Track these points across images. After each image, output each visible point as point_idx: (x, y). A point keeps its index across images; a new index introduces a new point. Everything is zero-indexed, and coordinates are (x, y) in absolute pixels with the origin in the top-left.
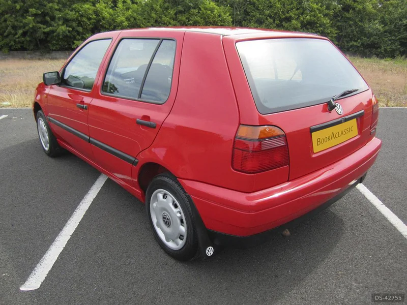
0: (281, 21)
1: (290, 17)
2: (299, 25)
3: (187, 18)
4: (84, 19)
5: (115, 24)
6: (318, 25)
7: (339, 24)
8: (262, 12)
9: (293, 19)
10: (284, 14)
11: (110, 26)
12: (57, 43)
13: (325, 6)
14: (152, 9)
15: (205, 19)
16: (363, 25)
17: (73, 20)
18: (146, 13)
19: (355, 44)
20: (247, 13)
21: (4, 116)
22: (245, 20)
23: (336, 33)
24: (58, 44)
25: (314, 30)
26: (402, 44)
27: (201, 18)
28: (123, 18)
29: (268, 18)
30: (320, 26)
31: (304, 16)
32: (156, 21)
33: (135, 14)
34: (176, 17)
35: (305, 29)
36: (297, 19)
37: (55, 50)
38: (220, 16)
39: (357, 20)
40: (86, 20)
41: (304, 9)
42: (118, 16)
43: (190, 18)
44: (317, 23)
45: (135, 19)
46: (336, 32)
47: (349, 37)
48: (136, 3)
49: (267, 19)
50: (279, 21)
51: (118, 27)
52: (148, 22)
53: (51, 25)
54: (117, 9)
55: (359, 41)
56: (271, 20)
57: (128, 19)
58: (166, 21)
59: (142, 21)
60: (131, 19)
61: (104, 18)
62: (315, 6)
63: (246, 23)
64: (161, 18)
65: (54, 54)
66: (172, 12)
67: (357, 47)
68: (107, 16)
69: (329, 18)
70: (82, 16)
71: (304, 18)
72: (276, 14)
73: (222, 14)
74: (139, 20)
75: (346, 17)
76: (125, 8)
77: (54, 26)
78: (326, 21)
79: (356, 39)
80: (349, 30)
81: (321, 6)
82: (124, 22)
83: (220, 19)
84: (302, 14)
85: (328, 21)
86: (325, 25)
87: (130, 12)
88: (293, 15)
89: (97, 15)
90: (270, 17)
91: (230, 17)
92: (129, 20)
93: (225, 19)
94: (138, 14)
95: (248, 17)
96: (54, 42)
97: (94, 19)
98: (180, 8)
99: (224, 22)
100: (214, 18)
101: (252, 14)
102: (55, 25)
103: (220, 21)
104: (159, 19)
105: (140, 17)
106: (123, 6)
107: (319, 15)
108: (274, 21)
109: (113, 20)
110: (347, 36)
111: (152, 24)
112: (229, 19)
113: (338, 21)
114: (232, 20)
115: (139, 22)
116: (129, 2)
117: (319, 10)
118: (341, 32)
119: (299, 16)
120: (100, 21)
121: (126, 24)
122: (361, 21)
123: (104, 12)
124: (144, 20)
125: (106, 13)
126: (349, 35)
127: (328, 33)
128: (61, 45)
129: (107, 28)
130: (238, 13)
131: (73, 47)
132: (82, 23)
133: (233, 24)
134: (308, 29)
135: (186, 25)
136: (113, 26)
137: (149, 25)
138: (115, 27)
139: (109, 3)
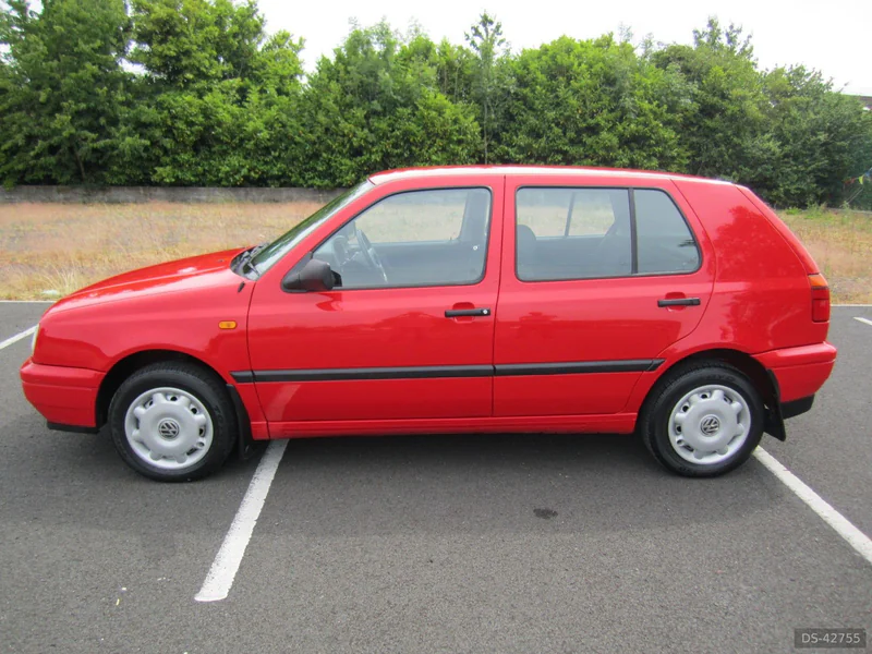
0: (579, 132)
1: (598, 125)
2: (615, 140)
3: (389, 125)
4: (180, 125)
5: (242, 135)
6: (652, 142)
7: (694, 139)
8: (539, 114)
9: (603, 130)
10: (585, 121)
11: (233, 137)
12: (120, 170)
13: (665, 107)
14: (319, 106)
15: (425, 127)
16: (740, 141)
17: (157, 126)
18: (306, 114)
20: (510, 117)
22: (507, 131)
23: (688, 158)
24: (122, 173)
25: (645, 151)
26: (820, 181)
27: (418, 126)
28: (259, 124)
29: (553, 125)
30: (657, 144)
31: (625, 124)
32: (327, 130)
33: (284, 117)
34: (368, 123)
35: (627, 150)
36: (610, 130)
37: (116, 185)
38: (455, 121)
39: (730, 133)
40: (184, 127)
41: (624, 111)
42: (249, 119)
44: (650, 138)
45: (284, 126)
46: (689, 154)
48: (287, 94)
49: (550, 128)
50: (576, 133)
51: (249, 140)
52: (311, 132)
53: (109, 136)
54: (246, 104)
55: (734, 173)
56: (557, 130)
57: (269, 125)
58: (346, 131)
59: (297, 129)
60: (275, 126)
61: (220, 124)
62: (646, 105)
63: (508, 135)
64: (337, 124)
65: (115, 193)
66: (360, 113)
69: (674, 129)
70: (174, 117)
71: (624, 129)
72: (568, 119)
73: (461, 117)
74: (291, 127)
75: (708, 127)
76: (263, 102)
77: (114, 137)
78: (668, 134)
79: (728, 170)
80: (714, 152)
81: (658, 106)
82: (261, 131)
83: (457, 127)
84: (621, 120)
85: (673, 134)
86: (666, 141)
87: (273, 112)
88: (603, 123)
89: (207, 117)
90: (557, 125)
91: (476, 124)
92: (272, 127)
93: (466, 128)
94: (290, 115)
95: (512, 125)
97: (201, 124)
98: (376, 105)
99: (465, 134)
100: (443, 125)
101: (520, 118)
102: (117, 135)
103: (457, 131)
104: (333, 126)
105: (293, 122)
106: (261, 99)
107: (654, 123)
108: (565, 133)
109: (239, 126)
110: (712, 164)
111: (318, 138)
112: (475, 128)
113: (693, 134)
114: (479, 129)
115: (291, 132)
116: (271, 90)
117: (655, 113)
118: (699, 155)
119: (615, 125)
120: (212, 127)
121: (264, 135)
122: (737, 134)
123: (221, 110)
124: (301, 128)
125: (227, 116)
126: (715, 162)
127: (673, 158)
128: (129, 176)
129: (227, 143)
130: (493, 116)
131: (154, 178)
132: (175, 131)
133: (483, 137)
134: (632, 150)
135: (388, 139)
136: (238, 140)
137: (313, 137)
138: (242, 141)
139: (232, 92)
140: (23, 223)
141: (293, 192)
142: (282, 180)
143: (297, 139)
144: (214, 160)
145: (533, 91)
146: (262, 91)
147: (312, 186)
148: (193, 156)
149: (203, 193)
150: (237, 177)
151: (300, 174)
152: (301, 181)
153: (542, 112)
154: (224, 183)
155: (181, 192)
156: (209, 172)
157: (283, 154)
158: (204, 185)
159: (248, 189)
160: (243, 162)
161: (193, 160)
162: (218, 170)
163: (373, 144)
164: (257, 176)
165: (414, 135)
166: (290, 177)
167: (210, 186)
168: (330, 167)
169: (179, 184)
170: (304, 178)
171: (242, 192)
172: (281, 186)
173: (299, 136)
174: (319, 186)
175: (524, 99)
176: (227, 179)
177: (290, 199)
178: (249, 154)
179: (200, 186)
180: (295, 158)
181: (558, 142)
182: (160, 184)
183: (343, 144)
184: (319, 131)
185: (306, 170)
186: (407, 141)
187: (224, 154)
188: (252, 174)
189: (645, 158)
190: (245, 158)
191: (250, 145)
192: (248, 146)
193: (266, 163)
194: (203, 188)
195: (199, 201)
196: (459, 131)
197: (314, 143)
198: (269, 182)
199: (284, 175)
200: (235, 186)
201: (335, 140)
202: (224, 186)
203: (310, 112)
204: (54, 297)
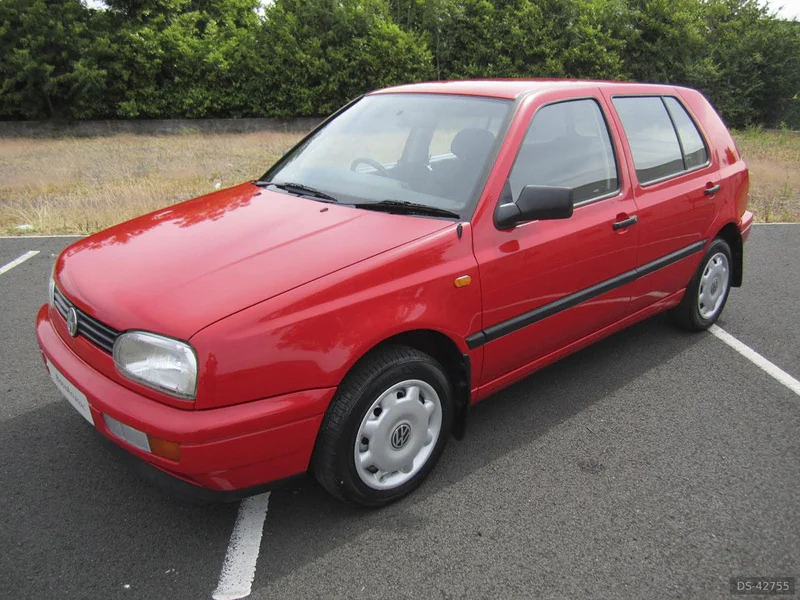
0: (527, 60)
1: (543, 52)
2: (560, 67)
3: (345, 56)
4: (140, 58)
5: (203, 67)
6: (597, 67)
7: (636, 66)
8: (489, 44)
9: (548, 57)
10: (532, 48)
11: (194, 70)
12: (87, 105)
13: (610, 31)
14: (278, 38)
15: (380, 57)
16: (681, 66)
17: (118, 58)
18: (265, 45)
20: (461, 45)
22: (458, 59)
24: (89, 108)
26: (756, 104)
27: (373, 56)
28: (219, 55)
29: (502, 54)
30: (602, 69)
31: (570, 49)
32: (285, 61)
33: (244, 48)
34: (325, 53)
36: (557, 55)
37: (84, 120)
38: (409, 50)
39: (671, 58)
40: (144, 60)
41: (570, 36)
42: (209, 51)
43: (353, 55)
44: (594, 63)
45: (243, 58)
48: (246, 27)
50: (524, 60)
51: (211, 72)
52: (270, 64)
53: (71, 69)
54: (206, 36)
56: (507, 60)
57: (228, 55)
58: (302, 61)
59: (257, 61)
60: (235, 56)
61: (181, 56)
62: (590, 30)
63: (460, 63)
64: (294, 54)
65: (84, 127)
66: (316, 42)
68: (189, 52)
69: (618, 54)
70: (136, 51)
71: (570, 54)
72: (516, 46)
73: (414, 46)
74: (251, 58)
75: (650, 52)
76: (222, 34)
77: (76, 70)
78: (613, 58)
81: (603, 31)
82: (221, 63)
83: (410, 56)
84: (567, 46)
85: (617, 59)
86: (609, 66)
87: (232, 42)
88: (548, 50)
89: (167, 50)
90: (505, 53)
91: (429, 52)
92: (232, 57)
93: (420, 56)
94: (250, 47)
95: (464, 53)
96: (82, 103)
97: (161, 57)
98: (332, 35)
99: (419, 62)
100: (397, 54)
101: (471, 46)
103: (411, 60)
104: (292, 57)
105: (253, 53)
106: (220, 31)
107: (599, 48)
108: (513, 60)
109: (200, 59)
111: (278, 68)
112: (428, 56)
113: (636, 60)
114: (433, 57)
115: (251, 63)
116: (230, 22)
117: (599, 39)
119: (560, 50)
120: (172, 60)
121: (224, 65)
122: (681, 61)
123: (180, 43)
124: (261, 59)
125: (185, 47)
128: (95, 110)
129: (190, 76)
130: (445, 45)
131: (119, 112)
132: (136, 65)
133: (436, 65)
134: (577, 75)
135: (345, 69)
136: (199, 72)
137: (272, 68)
138: (203, 73)
139: (192, 26)
141: (255, 123)
142: (245, 112)
143: (258, 70)
144: (178, 92)
145: (482, 20)
146: (221, 24)
147: (273, 116)
148: (156, 90)
149: (168, 125)
150: (200, 109)
151: (261, 104)
152: (262, 111)
153: (492, 40)
154: (188, 115)
155: (147, 125)
156: (174, 104)
157: (244, 85)
158: (169, 118)
159: (212, 120)
160: (206, 93)
161: (157, 93)
162: (182, 103)
163: (330, 75)
164: (220, 107)
165: (371, 65)
166: (252, 108)
167: (175, 118)
168: (290, 97)
169: (144, 117)
170: (265, 109)
171: (206, 123)
172: (244, 116)
173: (259, 66)
174: (279, 117)
175: (474, 27)
176: (191, 112)
177: (252, 130)
178: (211, 87)
179: (164, 118)
180: (256, 89)
181: (508, 70)
182: (125, 118)
183: (302, 74)
184: (278, 61)
185: (267, 101)
186: (365, 70)
187: (187, 86)
188: (215, 105)
190: (208, 90)
191: (211, 77)
192: (210, 78)
193: (228, 94)
194: (168, 121)
195: (165, 133)
196: (413, 60)
197: (274, 74)
198: (231, 112)
199: (246, 106)
200: (199, 118)
201: (294, 72)
202: (189, 118)
203: (268, 43)
204: (28, 232)
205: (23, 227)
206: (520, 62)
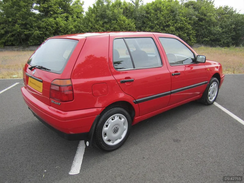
0: (164, 27)
1: (169, 24)
2: (174, 29)
3: (109, 26)
4: (49, 27)
5: (67, 30)
6: (185, 29)
7: (197, 28)
8: (153, 22)
9: (171, 26)
10: (165, 23)
11: (65, 31)
12: (33, 41)
13: (188, 19)
14: (89, 21)
15: (120, 26)
16: (210, 28)
17: (43, 28)
18: (85, 23)
19: (206, 39)
20: (144, 23)
21: (17, 83)
22: (143, 27)
23: (195, 33)
24: (33, 42)
25: (183, 32)
26: (233, 39)
27: (118, 26)
28: (72, 27)
30: (186, 30)
31: (177, 24)
32: (91, 28)
33: (79, 24)
34: (103, 26)
35: (177, 32)
36: (173, 26)
37: (32, 45)
39: (207, 26)
40: (51, 28)
41: (177, 20)
42: (69, 25)
43: (112, 26)
45: (79, 27)
46: (195, 32)
47: (203, 35)
48: (80, 18)
49: (156, 26)
50: (163, 27)
51: (69, 31)
52: (87, 28)
53: (30, 30)
54: (68, 21)
55: (208, 37)
56: (158, 27)
57: (75, 27)
58: (97, 28)
60: (77, 27)
61: (61, 27)
62: (183, 18)
63: (143, 28)
64: (95, 26)
66: (101, 22)
67: (207, 41)
68: (63, 25)
69: (191, 25)
70: (48, 25)
71: (177, 25)
72: (161, 23)
73: (130, 23)
74: (81, 27)
75: (201, 24)
76: (73, 20)
78: (190, 27)
79: (207, 37)
80: (203, 32)
81: (186, 18)
82: (73, 29)
83: (129, 26)
84: (176, 23)
85: (191, 27)
86: (189, 29)
87: (76, 23)
88: (171, 24)
89: (57, 25)
90: (158, 25)
91: (134, 25)
93: (132, 26)
94: (81, 24)
95: (145, 25)
96: (31, 41)
97: (55, 27)
98: (106, 20)
99: (131, 28)
100: (125, 26)
101: (147, 23)
102: (33, 30)
104: (93, 27)
105: (82, 25)
107: (186, 23)
108: (160, 27)
109: (66, 27)
110: (202, 35)
111: (89, 30)
113: (196, 26)
114: (135, 26)
115: (81, 29)
116: (75, 17)
117: (185, 21)
118: (198, 32)
119: (174, 24)
120: (58, 28)
122: (209, 26)
124: (84, 27)
125: (62, 24)
126: (203, 34)
127: (191, 34)
128: (35, 43)
129: (63, 32)
130: (139, 23)
132: (48, 29)
133: (136, 29)
134: (179, 31)
135: (109, 30)
138: (67, 31)
139: (64, 18)
140: (5, 57)
143: (83, 30)
145: (150, 15)
146: (72, 17)
153: (153, 21)
165: (117, 28)
173: (84, 30)
175: (148, 17)
181: (158, 30)
186: (115, 30)
189: (183, 34)
191: (70, 33)
196: (130, 27)
201: (94, 31)
203: (86, 23)
204: (16, 77)
205: (14, 76)
206: (162, 27)
